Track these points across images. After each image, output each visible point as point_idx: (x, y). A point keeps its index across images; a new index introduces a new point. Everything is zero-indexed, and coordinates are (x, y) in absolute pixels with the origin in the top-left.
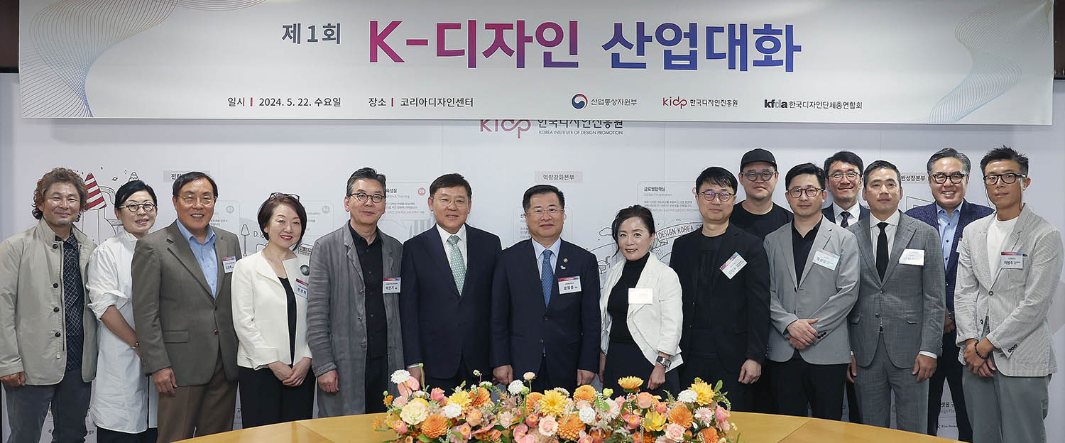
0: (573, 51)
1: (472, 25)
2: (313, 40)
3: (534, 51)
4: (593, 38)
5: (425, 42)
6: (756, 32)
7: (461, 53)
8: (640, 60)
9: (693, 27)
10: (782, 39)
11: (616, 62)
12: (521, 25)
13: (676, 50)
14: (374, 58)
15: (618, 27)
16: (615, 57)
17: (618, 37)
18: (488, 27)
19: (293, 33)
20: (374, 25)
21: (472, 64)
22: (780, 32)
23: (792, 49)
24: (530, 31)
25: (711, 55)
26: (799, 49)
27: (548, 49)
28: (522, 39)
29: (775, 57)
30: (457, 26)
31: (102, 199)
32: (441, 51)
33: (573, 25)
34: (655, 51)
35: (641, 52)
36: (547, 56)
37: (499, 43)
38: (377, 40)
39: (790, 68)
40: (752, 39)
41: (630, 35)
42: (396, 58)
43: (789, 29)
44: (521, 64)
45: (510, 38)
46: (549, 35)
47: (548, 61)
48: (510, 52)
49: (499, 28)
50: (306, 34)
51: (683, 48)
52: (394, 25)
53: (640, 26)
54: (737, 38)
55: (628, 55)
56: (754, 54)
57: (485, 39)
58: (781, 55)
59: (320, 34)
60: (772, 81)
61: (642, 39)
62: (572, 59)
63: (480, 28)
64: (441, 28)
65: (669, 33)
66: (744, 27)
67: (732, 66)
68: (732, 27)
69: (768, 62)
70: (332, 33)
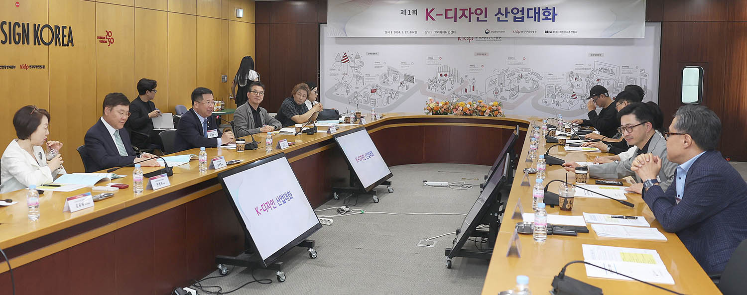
0: (486, 17)
1: (456, 9)
2: (409, 14)
3: (474, 17)
4: (492, 13)
5: (442, 15)
6: (543, 10)
7: (452, 18)
8: (506, 19)
9: (523, 8)
10: (551, 12)
11: (499, 20)
12: (470, 9)
13: (517, 16)
14: (427, 20)
15: (500, 9)
16: (499, 18)
17: (500, 12)
18: (460, 10)
19: (404, 12)
20: (427, 10)
21: (455, 21)
22: (551, 10)
23: (554, 15)
24: (473, 11)
25: (528, 17)
26: (557, 15)
27: (478, 16)
28: (470, 13)
29: (549, 17)
30: (451, 10)
31: (348, 60)
32: (447, 17)
33: (486, 9)
34: (511, 16)
35: (506, 17)
36: (478, 18)
37: (464, 14)
38: (428, 14)
39: (554, 21)
40: (542, 12)
41: (503, 11)
42: (434, 20)
43: (554, 8)
44: (470, 21)
45: (467, 13)
46: (478, 12)
47: (478, 20)
48: (467, 17)
49: (464, 10)
50: (407, 13)
51: (519, 15)
52: (433, 9)
53: (506, 9)
54: (537, 12)
55: (502, 18)
56: (542, 16)
57: (459, 13)
58: (551, 17)
59: (411, 13)
60: (548, 25)
61: (507, 12)
62: (486, 19)
63: (458, 10)
64: (447, 10)
65: (515, 10)
66: (539, 8)
67: (535, 20)
68: (535, 8)
69: (547, 19)
70: (415, 12)
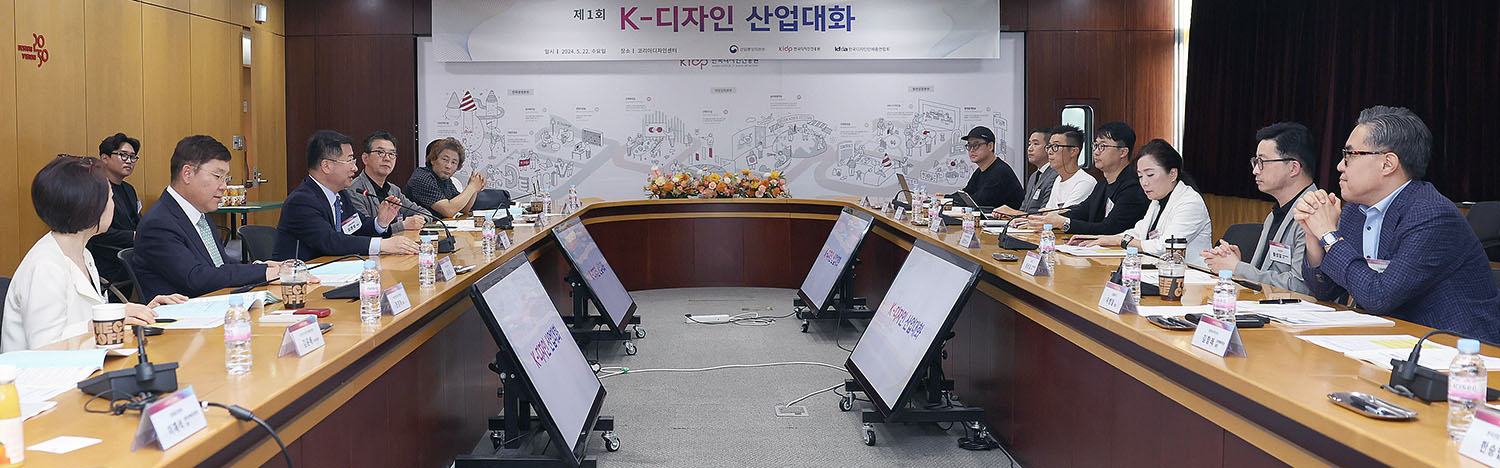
0: (730, 22)
1: (676, 8)
2: (590, 18)
3: (709, 22)
4: (741, 14)
5: (651, 19)
6: (830, 10)
7: (670, 24)
8: (767, 26)
9: (795, 7)
10: (845, 13)
11: (753, 28)
12: (702, 8)
13: (785, 21)
14: (623, 28)
15: (754, 9)
16: (753, 25)
17: (754, 14)
18: (684, 9)
19: (579, 14)
20: (623, 9)
21: (676, 30)
22: (843, 10)
23: (850, 19)
24: (707, 12)
25: (805, 23)
26: (854, 19)
27: (716, 21)
28: (703, 16)
29: (840, 23)
30: (668, 10)
31: (474, 105)
32: (659, 23)
33: (730, 8)
34: (774, 21)
35: (767, 22)
36: (716, 24)
37: (690, 18)
38: (625, 18)
39: (849, 30)
40: (828, 14)
41: (761, 13)
42: (636, 28)
43: (849, 7)
44: (702, 30)
45: (696, 16)
46: (717, 13)
47: (717, 28)
48: (696, 23)
49: (690, 10)
50: (586, 15)
51: (790, 19)
52: (634, 9)
53: (767, 8)
54: (820, 13)
55: (760, 24)
56: (829, 22)
57: (683, 16)
58: (844, 22)
59: (594, 15)
60: (840, 36)
61: (768, 15)
62: (730, 26)
63: (680, 10)
64: (659, 11)
65: (782, 11)
66: (823, 7)
67: (817, 29)
68: (817, 7)
69: (837, 26)
70: (601, 14)
